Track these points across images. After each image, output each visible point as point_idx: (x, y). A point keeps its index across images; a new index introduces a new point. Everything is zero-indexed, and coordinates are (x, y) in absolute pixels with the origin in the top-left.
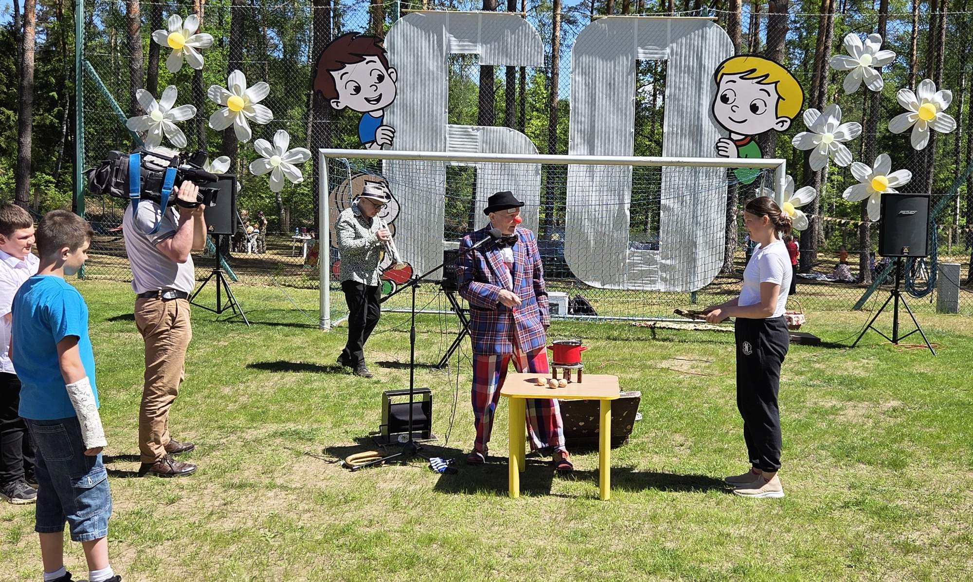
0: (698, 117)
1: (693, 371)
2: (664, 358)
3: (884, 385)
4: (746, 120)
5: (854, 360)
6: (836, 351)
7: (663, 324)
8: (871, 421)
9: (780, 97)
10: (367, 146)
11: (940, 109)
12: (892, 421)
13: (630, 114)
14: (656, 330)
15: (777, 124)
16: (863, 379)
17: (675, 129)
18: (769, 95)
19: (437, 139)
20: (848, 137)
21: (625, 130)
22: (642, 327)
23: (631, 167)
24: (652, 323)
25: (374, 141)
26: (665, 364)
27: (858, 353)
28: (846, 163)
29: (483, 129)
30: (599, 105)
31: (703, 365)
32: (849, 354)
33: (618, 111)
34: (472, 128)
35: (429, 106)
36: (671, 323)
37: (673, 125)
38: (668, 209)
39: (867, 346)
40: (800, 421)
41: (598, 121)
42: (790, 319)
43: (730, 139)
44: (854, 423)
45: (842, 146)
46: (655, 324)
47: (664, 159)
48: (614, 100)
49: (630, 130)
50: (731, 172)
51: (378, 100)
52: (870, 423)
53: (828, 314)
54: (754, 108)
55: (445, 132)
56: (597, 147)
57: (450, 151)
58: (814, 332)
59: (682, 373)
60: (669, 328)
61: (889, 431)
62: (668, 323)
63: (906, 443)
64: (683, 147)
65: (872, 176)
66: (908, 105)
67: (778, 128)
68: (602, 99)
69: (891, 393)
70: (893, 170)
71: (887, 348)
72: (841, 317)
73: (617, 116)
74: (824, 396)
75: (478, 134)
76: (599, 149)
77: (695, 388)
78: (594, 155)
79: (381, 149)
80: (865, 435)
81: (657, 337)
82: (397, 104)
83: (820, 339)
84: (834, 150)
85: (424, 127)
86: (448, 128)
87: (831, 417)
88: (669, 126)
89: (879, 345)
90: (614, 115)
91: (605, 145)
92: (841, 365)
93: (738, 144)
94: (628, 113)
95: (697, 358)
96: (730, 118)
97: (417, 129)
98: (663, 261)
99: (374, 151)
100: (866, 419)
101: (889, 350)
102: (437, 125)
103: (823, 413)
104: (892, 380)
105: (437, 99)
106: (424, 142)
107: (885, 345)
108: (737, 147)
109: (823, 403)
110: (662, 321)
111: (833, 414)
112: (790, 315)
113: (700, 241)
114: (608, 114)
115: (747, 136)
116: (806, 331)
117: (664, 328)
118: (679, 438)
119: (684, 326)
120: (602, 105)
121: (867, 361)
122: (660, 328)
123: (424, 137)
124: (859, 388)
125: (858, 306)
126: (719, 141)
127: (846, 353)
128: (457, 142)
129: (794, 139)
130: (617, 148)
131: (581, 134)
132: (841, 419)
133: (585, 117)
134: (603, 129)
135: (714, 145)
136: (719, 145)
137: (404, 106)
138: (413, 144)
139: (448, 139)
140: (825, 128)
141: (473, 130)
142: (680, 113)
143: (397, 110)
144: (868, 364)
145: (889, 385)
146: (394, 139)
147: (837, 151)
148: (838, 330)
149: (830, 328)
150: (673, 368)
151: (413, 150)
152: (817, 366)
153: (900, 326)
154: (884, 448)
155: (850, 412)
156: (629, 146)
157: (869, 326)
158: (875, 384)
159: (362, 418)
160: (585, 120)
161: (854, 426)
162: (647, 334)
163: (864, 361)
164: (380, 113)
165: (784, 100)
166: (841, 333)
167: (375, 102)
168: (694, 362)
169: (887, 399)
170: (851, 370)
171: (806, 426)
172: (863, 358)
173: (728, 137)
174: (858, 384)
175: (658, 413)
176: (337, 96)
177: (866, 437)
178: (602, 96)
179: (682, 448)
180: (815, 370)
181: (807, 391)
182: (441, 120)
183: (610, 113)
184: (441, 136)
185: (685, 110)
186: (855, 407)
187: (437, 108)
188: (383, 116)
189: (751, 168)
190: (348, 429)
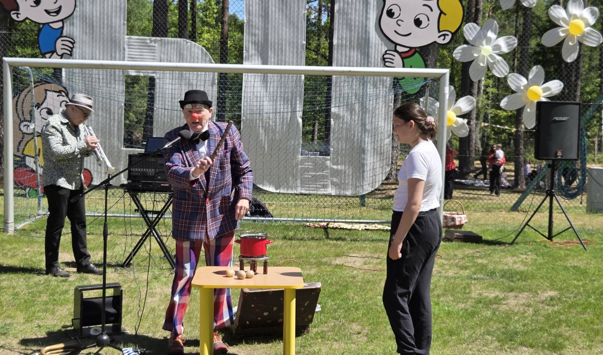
0: (366, 31)
1: (366, 267)
2: (337, 256)
3: (542, 278)
4: (410, 34)
5: (514, 256)
6: (497, 247)
7: (336, 225)
8: (531, 309)
9: (442, 12)
10: (47, 55)
11: (587, 25)
12: (550, 309)
13: (302, 27)
14: (329, 230)
15: (439, 37)
16: (522, 272)
17: (344, 42)
18: (432, 10)
19: (116, 49)
20: (505, 49)
21: (297, 42)
22: (315, 227)
23: (303, 77)
24: (325, 224)
25: (53, 51)
26: (339, 261)
27: (517, 249)
28: (503, 74)
29: (161, 41)
30: (272, 18)
31: (375, 261)
32: (509, 250)
33: (290, 24)
34: (150, 40)
35: (108, 18)
36: (343, 224)
37: (342, 37)
38: (338, 117)
39: (525, 243)
40: (467, 310)
41: (271, 33)
42: (453, 219)
43: (396, 51)
44: (516, 311)
45: (499, 58)
46: (327, 225)
47: (333, 68)
48: (286, 14)
49: (301, 42)
50: (397, 81)
51: (58, 12)
52: (531, 311)
53: (488, 215)
54: (418, 22)
55: (124, 43)
56: (271, 59)
57: (128, 61)
58: (476, 231)
59: (355, 269)
60: (341, 229)
61: (548, 317)
62: (341, 224)
63: (563, 329)
64: (352, 59)
65: (527, 87)
66: (559, 19)
67: (441, 41)
68: (275, 12)
69: (548, 285)
70: (546, 81)
71: (543, 244)
72: (499, 217)
73: (290, 29)
74: (487, 287)
75: (156, 45)
76: (273, 60)
77: (368, 282)
78: (267, 64)
79: (61, 58)
80: (526, 322)
81: (330, 236)
82: (76, 16)
83: (481, 237)
84: (492, 61)
85: (103, 38)
86: (126, 40)
87: (495, 306)
88: (338, 38)
89: (535, 242)
90: (286, 28)
91: (278, 56)
92: (502, 260)
93: (404, 56)
94: (300, 27)
95: (369, 255)
96: (395, 31)
97: (96, 40)
98: (335, 167)
99: (55, 60)
100: (527, 308)
101: (545, 246)
102: (115, 36)
103: (488, 303)
104: (549, 273)
105: (116, 12)
106: (103, 53)
107: (541, 242)
108: (403, 59)
109: (487, 294)
110: (334, 222)
111: (496, 303)
112: (454, 216)
113: (369, 147)
114: (280, 26)
115: (411, 48)
116: (469, 230)
117: (337, 228)
118: (356, 327)
119: (356, 226)
120: (275, 19)
121: (525, 256)
122: (333, 228)
123: (103, 48)
124: (519, 280)
125: (515, 208)
126: (386, 53)
127: (506, 250)
128: (135, 52)
129: (455, 52)
130: (289, 59)
131: (255, 45)
132: (503, 308)
133: (258, 29)
134: (276, 41)
135: (380, 56)
136: (385, 56)
137: (83, 18)
138: (92, 54)
139: (127, 50)
140: (484, 42)
141: (151, 41)
142: (349, 26)
143: (77, 22)
144: (526, 259)
145: (546, 277)
146: (74, 50)
147: (494, 63)
148: (498, 229)
149: (490, 228)
150: (346, 264)
151: (92, 59)
152: (480, 261)
153: (554, 225)
154: (544, 333)
155: (512, 302)
156: (301, 57)
157: (527, 224)
158: (533, 277)
159: (53, 313)
160: (259, 32)
161: (516, 314)
162: (321, 234)
163: (522, 256)
164: (60, 25)
165: (445, 14)
166: (500, 231)
167: (55, 14)
168: (366, 259)
169: (545, 290)
170: (510, 265)
171: (473, 314)
172: (522, 254)
173: (394, 49)
174: (518, 277)
175: (335, 305)
176: (17, 8)
177: (528, 323)
178: (275, 10)
179: (359, 336)
180: (478, 265)
181: (471, 283)
182: (119, 32)
183: (282, 26)
184: (120, 47)
185: (353, 23)
186: (516, 297)
187: (116, 19)
188: (62, 28)
189: (415, 77)
190: (41, 324)
